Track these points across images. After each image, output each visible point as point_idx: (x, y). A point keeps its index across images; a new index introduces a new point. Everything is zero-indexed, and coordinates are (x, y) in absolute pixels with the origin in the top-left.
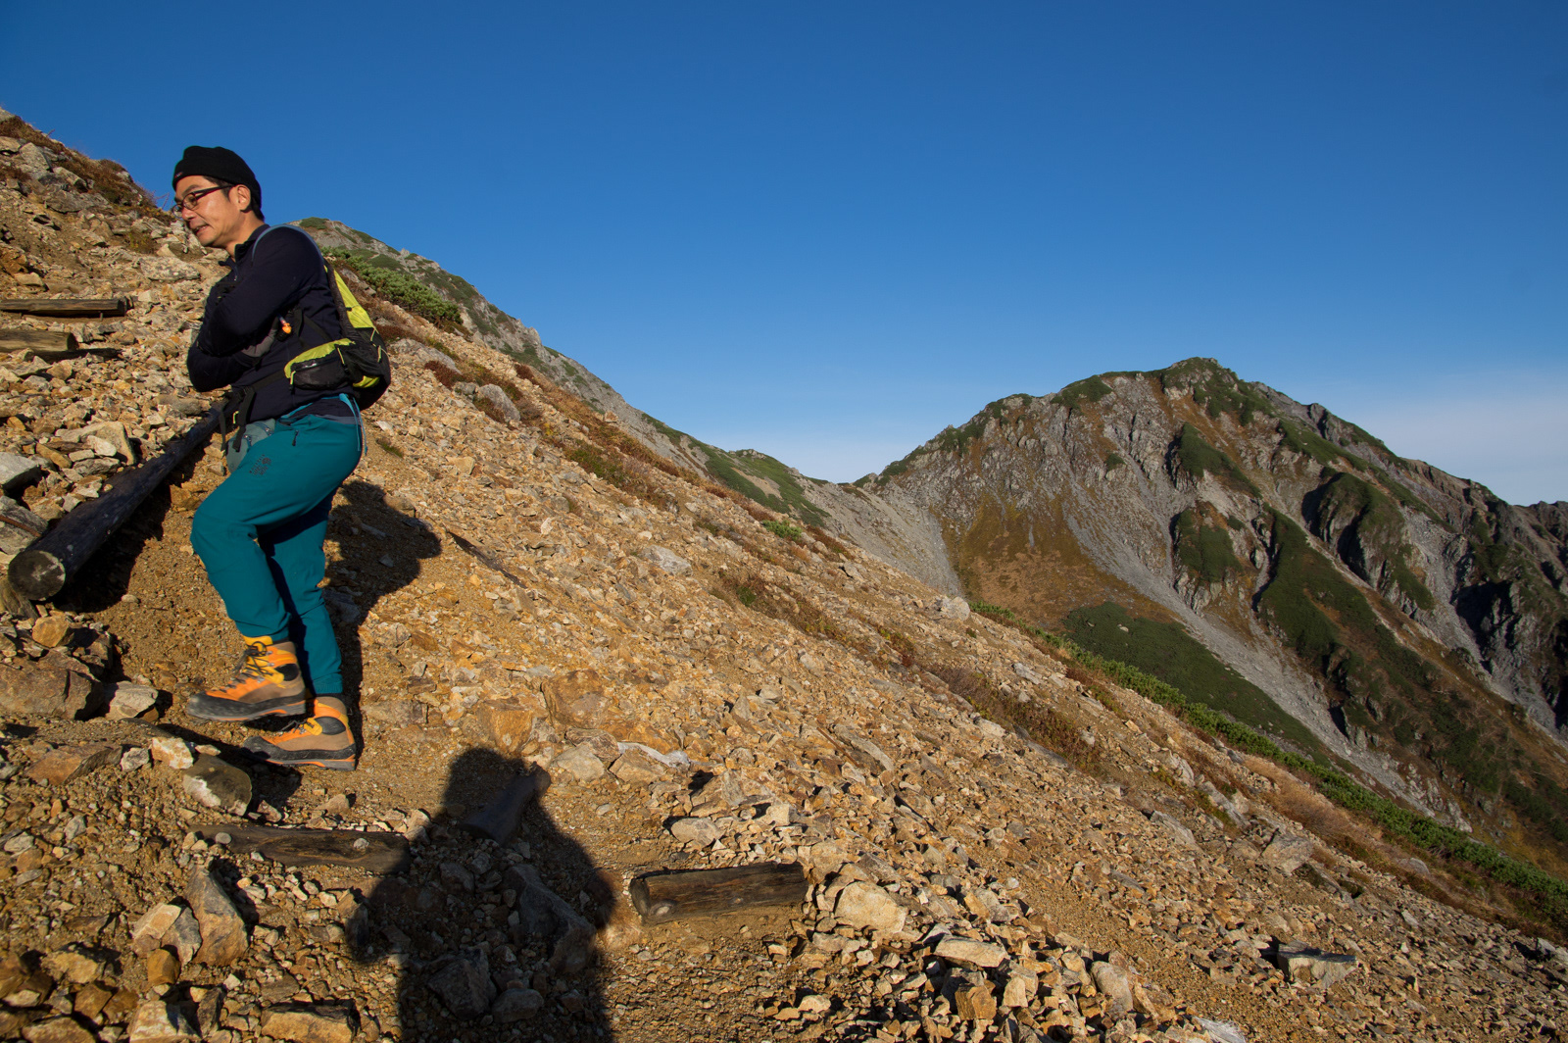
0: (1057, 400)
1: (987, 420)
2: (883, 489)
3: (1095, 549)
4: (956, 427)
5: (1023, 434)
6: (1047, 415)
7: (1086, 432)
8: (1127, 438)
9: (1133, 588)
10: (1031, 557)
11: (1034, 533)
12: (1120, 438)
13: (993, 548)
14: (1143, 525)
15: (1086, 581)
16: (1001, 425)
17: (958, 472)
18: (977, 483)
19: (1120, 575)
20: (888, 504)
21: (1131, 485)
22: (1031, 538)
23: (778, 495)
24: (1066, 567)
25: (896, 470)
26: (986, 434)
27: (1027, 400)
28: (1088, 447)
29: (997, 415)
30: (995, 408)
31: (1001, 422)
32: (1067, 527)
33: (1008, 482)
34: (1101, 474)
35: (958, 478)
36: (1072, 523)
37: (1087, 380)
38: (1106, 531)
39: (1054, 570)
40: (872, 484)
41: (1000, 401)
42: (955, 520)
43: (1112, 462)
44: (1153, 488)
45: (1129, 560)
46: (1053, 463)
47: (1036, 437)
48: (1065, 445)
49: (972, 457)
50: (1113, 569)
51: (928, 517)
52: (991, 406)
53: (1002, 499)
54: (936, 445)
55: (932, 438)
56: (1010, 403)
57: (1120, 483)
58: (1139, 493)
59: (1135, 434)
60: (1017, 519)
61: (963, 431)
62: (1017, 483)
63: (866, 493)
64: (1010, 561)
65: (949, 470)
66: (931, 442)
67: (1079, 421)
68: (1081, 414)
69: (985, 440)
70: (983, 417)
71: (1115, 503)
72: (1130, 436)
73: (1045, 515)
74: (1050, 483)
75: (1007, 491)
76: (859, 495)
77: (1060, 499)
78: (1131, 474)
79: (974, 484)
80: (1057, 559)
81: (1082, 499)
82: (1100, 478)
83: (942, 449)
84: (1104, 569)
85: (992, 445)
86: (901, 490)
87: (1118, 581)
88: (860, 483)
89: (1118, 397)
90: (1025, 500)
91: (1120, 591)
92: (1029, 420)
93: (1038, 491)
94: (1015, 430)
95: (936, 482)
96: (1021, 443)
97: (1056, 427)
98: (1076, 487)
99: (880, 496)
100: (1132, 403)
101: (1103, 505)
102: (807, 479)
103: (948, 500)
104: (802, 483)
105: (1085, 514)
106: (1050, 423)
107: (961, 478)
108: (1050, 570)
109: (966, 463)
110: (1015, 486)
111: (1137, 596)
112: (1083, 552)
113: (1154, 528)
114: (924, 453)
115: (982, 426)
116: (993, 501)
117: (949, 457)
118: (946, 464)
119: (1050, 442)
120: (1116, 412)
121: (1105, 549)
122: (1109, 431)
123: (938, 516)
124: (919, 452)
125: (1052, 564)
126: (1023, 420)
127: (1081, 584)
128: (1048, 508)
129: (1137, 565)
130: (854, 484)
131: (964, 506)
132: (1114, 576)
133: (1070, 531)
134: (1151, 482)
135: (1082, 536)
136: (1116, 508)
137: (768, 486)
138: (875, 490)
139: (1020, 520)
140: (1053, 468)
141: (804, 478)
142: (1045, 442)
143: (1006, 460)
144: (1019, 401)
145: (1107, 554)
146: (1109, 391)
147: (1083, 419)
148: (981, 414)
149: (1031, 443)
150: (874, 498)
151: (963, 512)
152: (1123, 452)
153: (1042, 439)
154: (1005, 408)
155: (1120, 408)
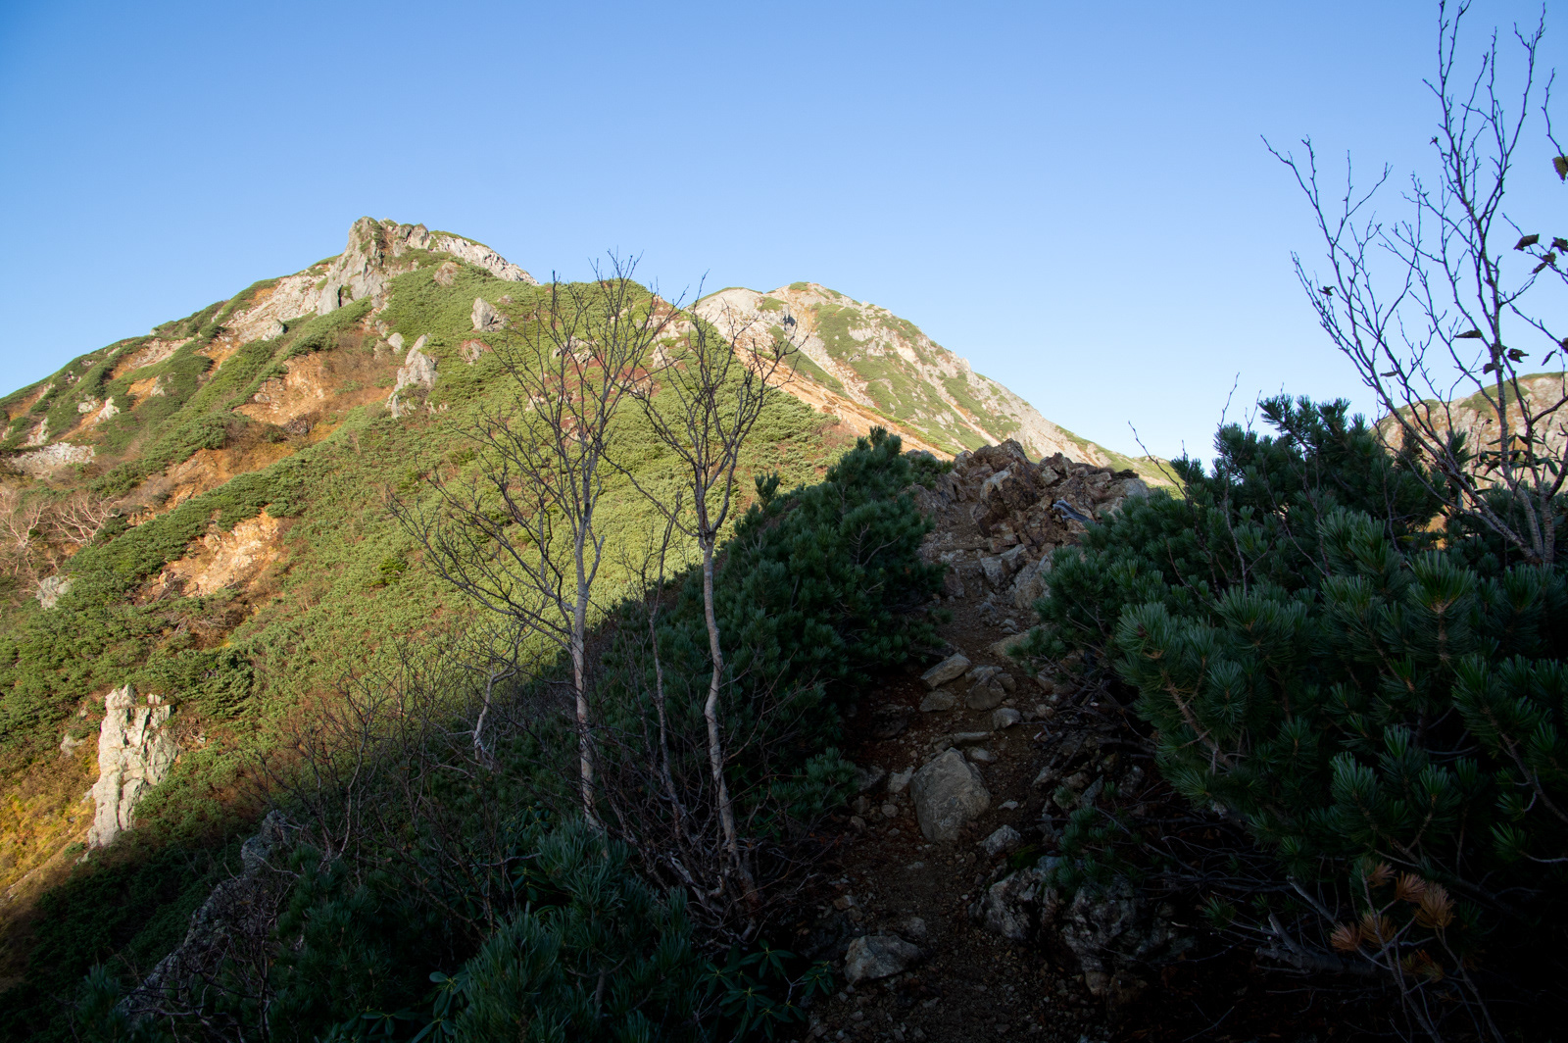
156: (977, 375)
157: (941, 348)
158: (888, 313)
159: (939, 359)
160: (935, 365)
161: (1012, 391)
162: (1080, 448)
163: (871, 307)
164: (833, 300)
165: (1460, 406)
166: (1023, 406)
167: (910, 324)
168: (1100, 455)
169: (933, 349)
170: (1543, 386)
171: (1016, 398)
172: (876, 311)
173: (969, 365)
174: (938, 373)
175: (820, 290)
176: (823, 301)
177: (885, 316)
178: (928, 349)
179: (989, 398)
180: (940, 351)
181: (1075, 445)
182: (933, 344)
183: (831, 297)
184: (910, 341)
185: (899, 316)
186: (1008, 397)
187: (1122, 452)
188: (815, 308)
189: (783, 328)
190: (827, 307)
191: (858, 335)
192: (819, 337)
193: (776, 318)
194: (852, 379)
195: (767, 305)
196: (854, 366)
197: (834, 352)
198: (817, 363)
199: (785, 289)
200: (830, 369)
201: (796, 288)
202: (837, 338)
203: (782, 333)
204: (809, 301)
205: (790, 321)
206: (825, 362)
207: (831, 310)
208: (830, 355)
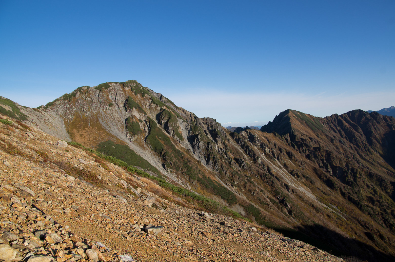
0: (97, 88)
1: (77, 92)
2: (46, 110)
3: (106, 127)
4: (68, 94)
5: (87, 96)
6: (94, 92)
7: (104, 97)
8: (115, 99)
9: (116, 137)
10: (89, 129)
11: (90, 123)
12: (113, 99)
13: (79, 127)
14: (118, 121)
15: (104, 135)
16: (81, 94)
17: (69, 106)
18: (74, 109)
19: (112, 134)
20: (48, 114)
21: (115, 111)
22: (89, 124)
23: (11, 110)
24: (99, 132)
25: (50, 105)
26: (77, 96)
27: (88, 87)
28: (104, 101)
29: (80, 91)
30: (80, 89)
31: (81, 93)
32: (99, 121)
33: (83, 109)
34: (108, 108)
35: (69, 108)
36: (100, 120)
37: (104, 83)
38: (109, 122)
39: (95, 132)
40: (43, 108)
41: (81, 87)
42: (68, 119)
43: (111, 105)
44: (121, 112)
45: (115, 129)
46: (95, 105)
47: (91, 97)
48: (99, 100)
49: (73, 102)
50: (111, 132)
51: (60, 118)
52: (78, 88)
53: (81, 114)
54: (62, 98)
55: (61, 96)
56: (84, 88)
57: (113, 110)
58: (118, 113)
59: (117, 98)
60: (85, 119)
61: (70, 95)
62: (85, 109)
63: (41, 111)
64: (83, 130)
65: (66, 105)
66: (61, 97)
67: (102, 94)
68: (103, 92)
69: (77, 97)
70: (76, 91)
71: (111, 115)
72: (116, 98)
73: (93, 118)
74: (94, 110)
75: (82, 111)
76: (38, 111)
77: (97, 114)
78: (115, 108)
79: (73, 109)
80: (96, 129)
81: (103, 114)
82: (108, 109)
83: (64, 99)
84: (108, 132)
85: (78, 99)
86: (52, 110)
87: (112, 135)
88: (39, 108)
89: (112, 88)
90: (87, 114)
91: (113, 138)
92: (89, 93)
93: (91, 112)
94: (85, 95)
95: (62, 108)
96: (87, 99)
97: (96, 95)
98: (101, 111)
99: (45, 112)
100: (116, 90)
101: (108, 116)
102: (21, 106)
103: (66, 114)
104: (19, 107)
105: (104, 118)
106: (94, 94)
107: (70, 108)
108: (94, 132)
109: (71, 103)
110: (85, 110)
111: (117, 139)
112: (103, 128)
113: (121, 122)
114: (59, 100)
115: (76, 94)
116: (79, 114)
117: (66, 102)
118: (65, 103)
119: (94, 99)
120: (112, 92)
121: (109, 127)
122: (110, 97)
123: (63, 118)
124: (57, 100)
125: (95, 131)
126: (87, 93)
127: (102, 136)
128: (94, 116)
129: (117, 131)
130: (37, 108)
131: (70, 115)
132: (111, 134)
133: (100, 122)
134: (120, 110)
135: (103, 124)
136: (112, 116)
137: (8, 108)
138: (44, 110)
139: (86, 119)
140: (95, 106)
141: (20, 106)
142: (93, 99)
143: (82, 103)
144: (86, 88)
145: (109, 128)
146: (110, 87)
147: (103, 93)
148: (75, 91)
149: (89, 99)
150: (43, 112)
151: (70, 117)
152: (114, 102)
153: (92, 98)
154: (82, 89)
155: (113, 91)
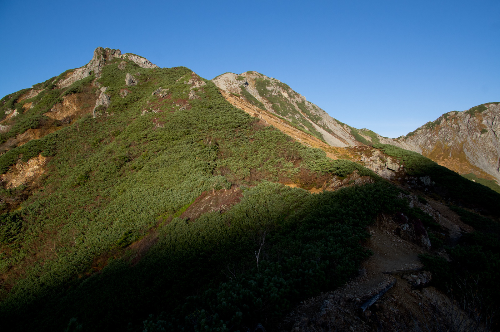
0: (467, 112)
1: (442, 119)
3: (471, 158)
4: (432, 121)
5: (454, 123)
6: (463, 117)
7: (476, 122)
8: (491, 124)
9: (481, 169)
10: (449, 160)
11: (452, 153)
12: (488, 124)
13: (438, 157)
14: (491, 151)
15: (465, 167)
17: (430, 135)
18: (436, 138)
19: (478, 166)
20: (407, 144)
21: (489, 139)
22: (450, 154)
24: (460, 163)
25: (411, 135)
26: (441, 123)
27: (456, 113)
28: (475, 127)
29: (445, 117)
31: (447, 120)
32: (463, 151)
33: (446, 138)
34: (479, 135)
35: (430, 137)
36: (465, 150)
37: (479, 106)
38: (477, 153)
39: (456, 164)
41: (447, 113)
42: (427, 149)
43: (483, 131)
44: (497, 140)
45: (483, 161)
46: (462, 132)
47: (458, 124)
48: (468, 126)
49: (436, 131)
50: (476, 164)
51: (419, 148)
52: (444, 115)
53: (443, 143)
54: (424, 127)
55: (423, 125)
56: (450, 114)
57: (485, 138)
58: (492, 141)
59: (494, 123)
60: (447, 149)
61: (434, 123)
62: (449, 138)
64: (442, 161)
65: (428, 134)
67: (474, 119)
68: (475, 117)
69: (440, 125)
71: (482, 144)
73: (457, 148)
74: (460, 138)
75: (445, 141)
76: (398, 142)
77: (463, 143)
78: (490, 135)
80: (458, 161)
81: (470, 143)
82: (478, 137)
83: (426, 128)
84: (473, 164)
85: (442, 127)
86: (411, 140)
87: (477, 168)
88: (399, 138)
89: (490, 111)
90: (451, 143)
91: (476, 170)
92: (456, 119)
93: (456, 141)
94: (451, 122)
95: (423, 138)
96: (452, 126)
97: (466, 121)
98: (469, 139)
99: (405, 142)
100: (495, 113)
101: (477, 145)
102: (381, 137)
103: (426, 143)
104: (379, 138)
105: (470, 148)
106: (463, 120)
108: (454, 164)
109: (433, 132)
111: (482, 172)
112: (467, 159)
113: (495, 152)
114: (420, 129)
115: (440, 121)
116: (440, 144)
117: (428, 131)
119: (462, 125)
120: (488, 116)
121: (475, 158)
122: (484, 122)
123: (422, 148)
125: (455, 162)
126: (454, 119)
127: (463, 168)
128: (458, 146)
129: (486, 163)
130: (397, 139)
131: (430, 145)
132: (476, 166)
133: (464, 153)
134: (497, 138)
135: (468, 154)
136: (482, 146)
137: (368, 138)
138: (403, 140)
143: (447, 131)
144: (454, 113)
145: (475, 160)
146: (486, 109)
148: (440, 118)
149: (456, 126)
150: (402, 143)
151: (430, 147)
152: (488, 128)
153: (460, 125)
154: (448, 115)
155: (490, 114)
156: (308, 102)
157: (296, 93)
158: (279, 81)
159: (296, 97)
160: (294, 98)
161: (320, 107)
162: (341, 126)
163: (273, 79)
164: (261, 77)
165: (465, 113)
166: (323, 112)
167: (286, 85)
168: (348, 128)
169: (294, 93)
170: (492, 106)
171: (321, 109)
172: (275, 81)
173: (305, 99)
174: (295, 101)
175: (257, 73)
176: (258, 77)
177: (278, 82)
178: (292, 93)
179: (312, 109)
180: (296, 94)
181: (340, 125)
182: (294, 92)
183: (260, 76)
184: (286, 91)
185: (283, 82)
186: (318, 109)
187: (355, 127)
188: (255, 79)
189: (244, 86)
190: (259, 79)
191: (269, 88)
192: (256, 89)
193: (242, 82)
194: (267, 103)
195: (240, 78)
196: (268, 99)
197: (261, 94)
198: (256, 98)
199: (245, 73)
200: (260, 100)
201: (249, 73)
202: (262, 89)
203: (244, 88)
204: (253, 77)
205: (247, 84)
206: (258, 97)
207: (261, 80)
208: (260, 95)
